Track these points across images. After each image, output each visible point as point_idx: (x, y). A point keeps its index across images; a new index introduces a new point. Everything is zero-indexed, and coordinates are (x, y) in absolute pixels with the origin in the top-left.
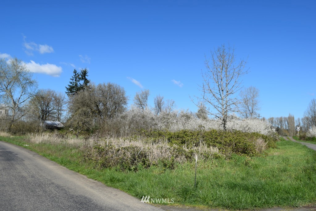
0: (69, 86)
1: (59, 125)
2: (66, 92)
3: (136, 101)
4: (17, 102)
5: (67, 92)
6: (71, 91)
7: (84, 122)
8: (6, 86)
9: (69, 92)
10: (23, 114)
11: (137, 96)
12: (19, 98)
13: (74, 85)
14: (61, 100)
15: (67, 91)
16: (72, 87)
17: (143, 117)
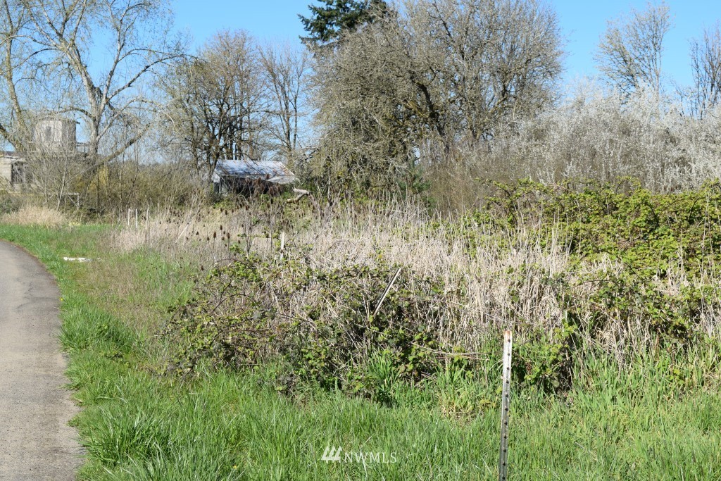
0: (315, 10)
1: (275, 174)
2: (302, 39)
3: (607, 60)
4: (104, 90)
5: (308, 39)
6: (321, 29)
7: (350, 159)
8: (58, 27)
9: (315, 39)
10: (131, 137)
11: (613, 37)
12: (112, 73)
13: (333, 7)
14: (292, 74)
15: (307, 34)
16: (327, 13)
17: (626, 132)
